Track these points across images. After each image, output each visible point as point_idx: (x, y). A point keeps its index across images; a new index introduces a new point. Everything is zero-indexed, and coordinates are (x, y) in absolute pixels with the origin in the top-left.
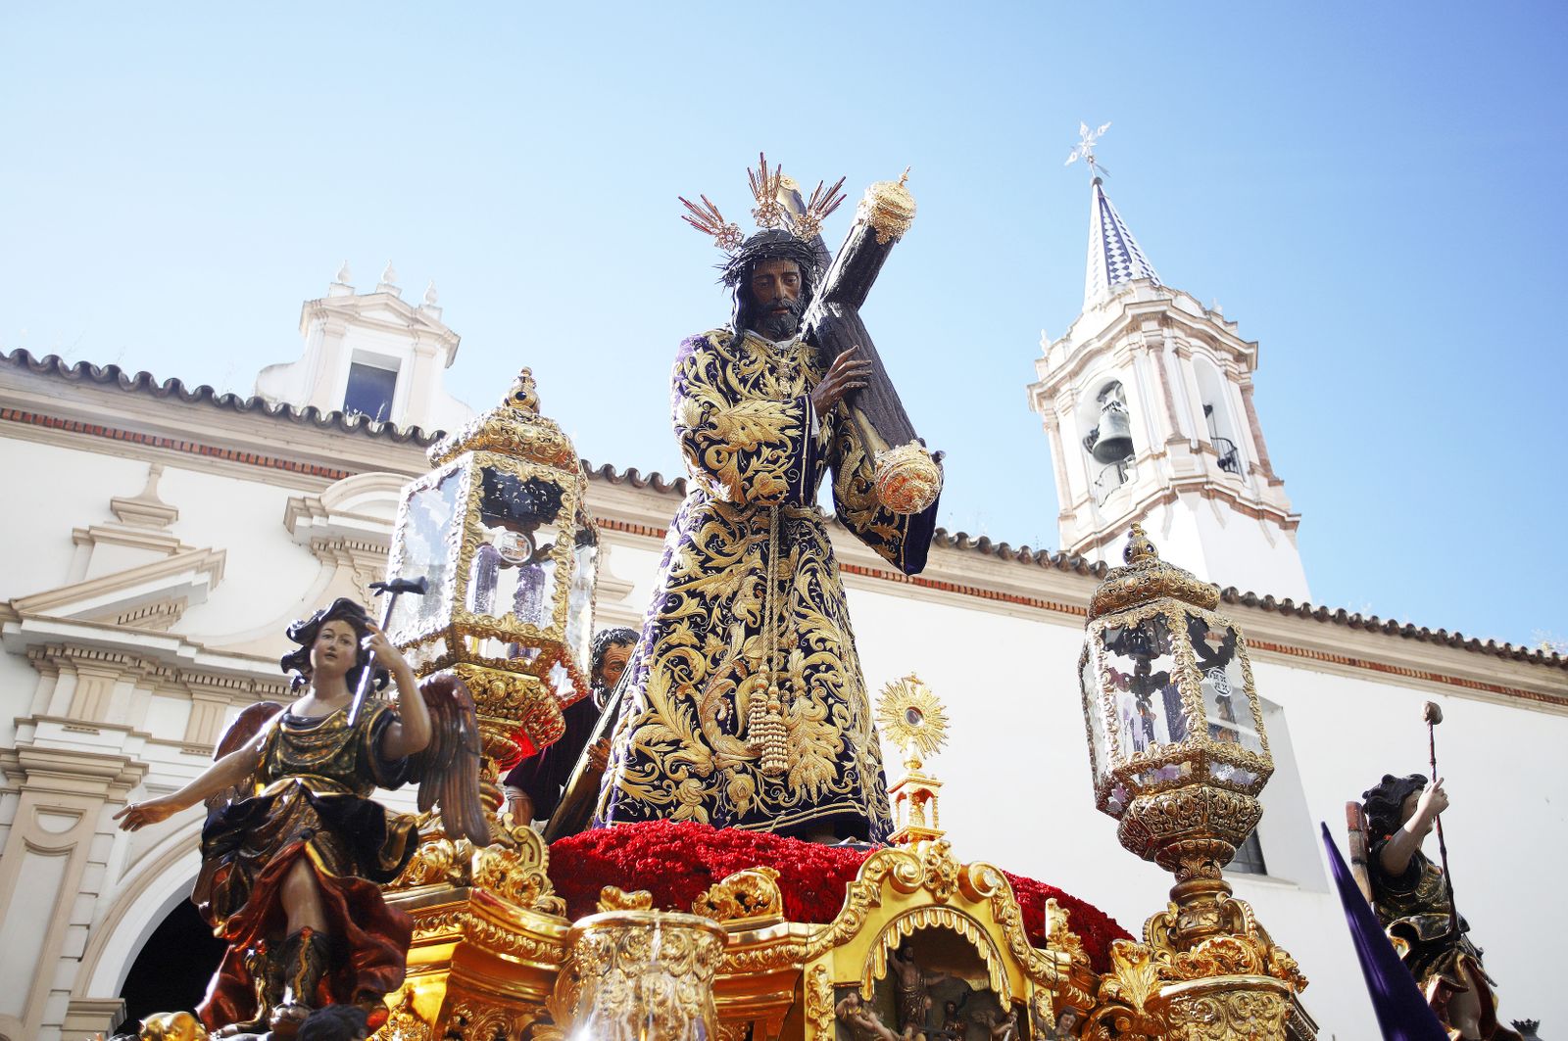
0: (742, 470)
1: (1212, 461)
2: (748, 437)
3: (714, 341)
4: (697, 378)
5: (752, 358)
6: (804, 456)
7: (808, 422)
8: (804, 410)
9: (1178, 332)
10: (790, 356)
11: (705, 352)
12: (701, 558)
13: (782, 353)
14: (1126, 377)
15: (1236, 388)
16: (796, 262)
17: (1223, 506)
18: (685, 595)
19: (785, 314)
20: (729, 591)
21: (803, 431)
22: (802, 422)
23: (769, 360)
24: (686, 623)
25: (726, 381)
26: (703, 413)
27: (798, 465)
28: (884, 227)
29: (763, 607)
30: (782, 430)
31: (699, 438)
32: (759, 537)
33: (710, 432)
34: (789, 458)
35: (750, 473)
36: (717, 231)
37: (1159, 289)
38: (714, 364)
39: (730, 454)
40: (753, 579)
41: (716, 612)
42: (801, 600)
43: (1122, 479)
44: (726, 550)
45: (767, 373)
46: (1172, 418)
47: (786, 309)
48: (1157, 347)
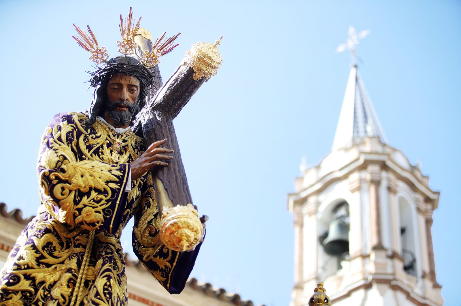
0: (76, 203)
1: (399, 265)
2: (84, 182)
3: (75, 118)
4: (60, 139)
5: (98, 135)
6: (118, 202)
7: (125, 181)
8: (124, 173)
9: (392, 176)
10: (123, 138)
11: (68, 124)
12: (38, 255)
13: (118, 135)
14: (353, 200)
15: (422, 220)
16: (138, 79)
17: (401, 296)
18: (22, 277)
19: (125, 111)
20: (52, 280)
21: (121, 186)
22: (120, 180)
23: (108, 138)
24: (19, 295)
25: (77, 146)
26: (58, 161)
27: (112, 207)
28: (200, 70)
29: (72, 293)
30: (107, 182)
31: (52, 177)
32: (78, 250)
33: (60, 175)
34: (108, 201)
35: (80, 206)
36: (93, 50)
37: (384, 145)
38: (72, 132)
39: (70, 191)
40: (69, 275)
41: (41, 292)
42: (97, 294)
43: (340, 267)
44: (56, 253)
45: (105, 146)
46: (379, 233)
47: (126, 107)
48: (377, 183)
